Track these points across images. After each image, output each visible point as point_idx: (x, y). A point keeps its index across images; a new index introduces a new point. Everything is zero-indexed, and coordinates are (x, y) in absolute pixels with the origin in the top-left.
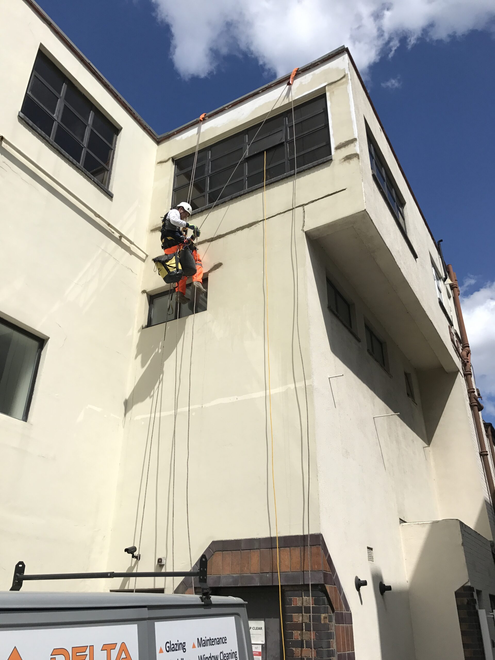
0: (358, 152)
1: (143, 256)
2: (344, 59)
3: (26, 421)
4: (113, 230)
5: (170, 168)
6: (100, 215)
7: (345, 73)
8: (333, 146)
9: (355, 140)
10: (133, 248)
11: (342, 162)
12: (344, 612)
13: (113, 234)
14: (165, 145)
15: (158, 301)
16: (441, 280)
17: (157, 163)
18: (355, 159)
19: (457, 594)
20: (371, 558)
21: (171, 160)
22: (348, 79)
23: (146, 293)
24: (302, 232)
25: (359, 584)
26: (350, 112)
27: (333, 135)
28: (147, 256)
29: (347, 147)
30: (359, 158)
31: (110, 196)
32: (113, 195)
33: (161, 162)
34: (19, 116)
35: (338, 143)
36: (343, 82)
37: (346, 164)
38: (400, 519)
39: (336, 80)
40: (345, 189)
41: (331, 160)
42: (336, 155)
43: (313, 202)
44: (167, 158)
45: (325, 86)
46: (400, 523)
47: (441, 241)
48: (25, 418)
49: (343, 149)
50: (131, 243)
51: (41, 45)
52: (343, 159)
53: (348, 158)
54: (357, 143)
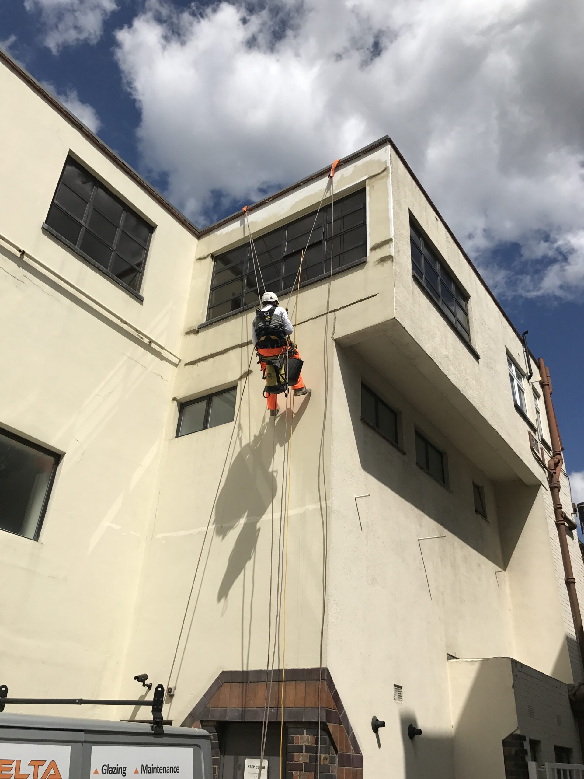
0: (393, 254)
1: (176, 361)
2: (386, 150)
3: (37, 541)
4: (141, 336)
5: (209, 264)
6: (127, 321)
7: (386, 165)
8: (369, 247)
9: (391, 240)
10: (163, 353)
11: (376, 265)
12: (352, 753)
13: (142, 340)
14: (206, 239)
15: (188, 409)
16: (525, 378)
17: (196, 259)
18: (389, 262)
19: (505, 743)
20: (398, 697)
21: (210, 257)
22: (389, 173)
23: (176, 401)
24: (331, 339)
25: (377, 725)
26: (387, 210)
27: (370, 234)
28: (180, 360)
29: (382, 248)
30: (393, 261)
31: (140, 300)
32: (143, 298)
33: (200, 259)
34: (43, 227)
35: (373, 244)
36: (384, 176)
37: (380, 267)
38: (448, 654)
39: (377, 173)
40: (376, 295)
41: (366, 262)
42: (372, 256)
43: (344, 307)
44: (206, 255)
45: (365, 181)
46: (448, 660)
47: (527, 332)
48: (36, 538)
49: (378, 250)
50: (162, 348)
51: (70, 151)
52: (378, 261)
53: (383, 260)
54: (393, 244)
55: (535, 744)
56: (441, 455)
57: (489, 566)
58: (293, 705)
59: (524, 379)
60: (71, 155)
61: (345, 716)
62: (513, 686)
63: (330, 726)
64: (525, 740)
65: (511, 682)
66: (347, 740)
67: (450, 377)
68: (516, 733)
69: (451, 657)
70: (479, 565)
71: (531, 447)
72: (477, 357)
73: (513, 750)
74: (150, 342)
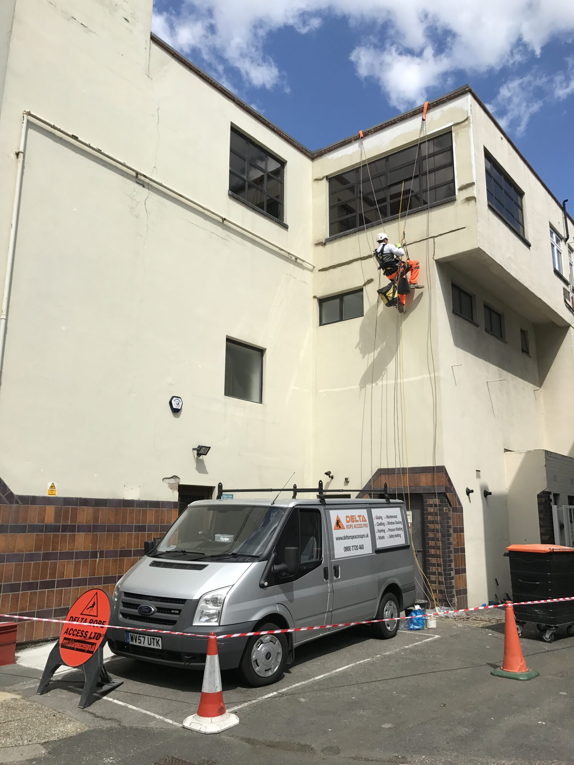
0: (476, 196)
1: (311, 267)
2: (467, 100)
3: (262, 403)
4: (291, 256)
5: (325, 185)
6: (283, 249)
7: (468, 115)
8: (457, 187)
9: (473, 184)
10: (304, 264)
11: (463, 203)
12: (458, 506)
13: (291, 258)
14: (319, 162)
15: (324, 305)
17: (313, 180)
18: (473, 202)
19: (539, 496)
20: (478, 476)
21: (325, 179)
22: (470, 123)
23: (316, 299)
24: (433, 259)
25: (469, 492)
26: (470, 157)
27: (457, 176)
28: (314, 267)
29: (467, 189)
30: (476, 201)
31: (286, 227)
32: (288, 226)
33: (316, 180)
34: (229, 194)
35: (460, 185)
36: (466, 125)
37: (466, 205)
39: (460, 121)
40: (465, 228)
41: (455, 200)
42: (460, 196)
43: (441, 235)
44: (322, 177)
45: (451, 126)
46: (505, 452)
47: (567, 201)
49: (464, 191)
50: (303, 261)
51: (232, 123)
52: (464, 200)
53: (469, 199)
54: (475, 187)
55: (556, 496)
56: (500, 316)
57: (529, 387)
58: (425, 485)
59: (562, 241)
60: (232, 126)
61: (454, 488)
62: (545, 466)
63: (448, 494)
64: (551, 494)
65: (544, 463)
66: (455, 500)
67: (511, 273)
68: (546, 490)
69: (506, 450)
70: (524, 389)
71: (564, 299)
72: (528, 245)
73: (544, 500)
74: (296, 259)
